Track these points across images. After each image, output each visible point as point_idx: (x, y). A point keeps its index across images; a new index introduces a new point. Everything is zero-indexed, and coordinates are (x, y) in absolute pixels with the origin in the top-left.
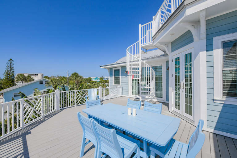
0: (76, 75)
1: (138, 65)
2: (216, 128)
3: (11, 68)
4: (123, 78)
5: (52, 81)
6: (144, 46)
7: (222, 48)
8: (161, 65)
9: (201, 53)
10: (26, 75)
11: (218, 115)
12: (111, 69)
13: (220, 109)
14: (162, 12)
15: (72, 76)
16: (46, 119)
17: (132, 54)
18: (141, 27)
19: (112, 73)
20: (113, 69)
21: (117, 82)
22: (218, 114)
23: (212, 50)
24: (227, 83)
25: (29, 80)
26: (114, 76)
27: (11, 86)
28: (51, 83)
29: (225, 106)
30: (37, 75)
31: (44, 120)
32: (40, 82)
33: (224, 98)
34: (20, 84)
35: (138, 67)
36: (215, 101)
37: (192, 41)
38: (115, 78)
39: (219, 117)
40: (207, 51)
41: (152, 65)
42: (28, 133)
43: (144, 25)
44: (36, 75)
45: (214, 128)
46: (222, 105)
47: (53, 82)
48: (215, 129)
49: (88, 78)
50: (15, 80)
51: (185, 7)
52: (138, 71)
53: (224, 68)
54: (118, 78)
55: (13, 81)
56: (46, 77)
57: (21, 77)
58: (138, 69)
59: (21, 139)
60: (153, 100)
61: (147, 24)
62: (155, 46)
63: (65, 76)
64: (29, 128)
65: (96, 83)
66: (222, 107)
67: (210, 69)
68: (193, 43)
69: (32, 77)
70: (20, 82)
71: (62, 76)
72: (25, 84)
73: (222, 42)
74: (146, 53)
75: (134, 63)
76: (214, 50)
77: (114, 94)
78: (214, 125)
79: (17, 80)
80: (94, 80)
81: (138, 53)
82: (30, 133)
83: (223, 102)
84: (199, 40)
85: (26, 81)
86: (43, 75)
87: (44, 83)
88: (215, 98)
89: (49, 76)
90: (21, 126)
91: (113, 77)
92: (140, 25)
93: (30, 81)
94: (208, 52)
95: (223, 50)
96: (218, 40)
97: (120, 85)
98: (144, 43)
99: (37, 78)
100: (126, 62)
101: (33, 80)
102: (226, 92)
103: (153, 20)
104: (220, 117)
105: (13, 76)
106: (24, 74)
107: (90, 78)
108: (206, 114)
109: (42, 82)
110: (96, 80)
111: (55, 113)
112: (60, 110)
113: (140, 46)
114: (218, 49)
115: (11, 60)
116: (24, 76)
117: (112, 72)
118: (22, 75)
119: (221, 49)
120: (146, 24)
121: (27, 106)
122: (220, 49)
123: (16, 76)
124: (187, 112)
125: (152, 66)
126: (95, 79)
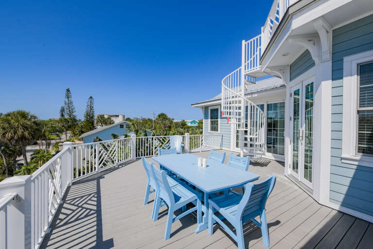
0: (164, 116)
1: (240, 102)
2: (344, 204)
3: (91, 108)
4: (222, 122)
5: (133, 124)
6: (250, 73)
7: (358, 75)
8: (282, 101)
9: (323, 83)
10: (106, 117)
11: (348, 184)
12: (206, 108)
13: (351, 173)
14: (272, 22)
15: (158, 118)
16: (120, 167)
17: (229, 88)
18: (246, 45)
19: (208, 114)
20: (210, 108)
21: (214, 128)
22: (347, 182)
23: (342, 78)
24: (367, 132)
25: (109, 122)
26: (211, 119)
27: (91, 129)
28: (132, 127)
29: (360, 169)
30: (118, 116)
31: (118, 168)
32: (121, 126)
33: (359, 156)
34: (99, 128)
35: (240, 105)
36: (343, 161)
37: (313, 64)
38: (211, 121)
39: (349, 187)
40: (333, 80)
41: (267, 102)
42: (102, 177)
43: (249, 41)
44: (116, 116)
45: (341, 203)
46: (355, 167)
47: (135, 126)
48: (341, 205)
49: (181, 121)
50: (95, 122)
51: (290, 17)
52: (239, 111)
53: (360, 107)
54: (216, 122)
55: (93, 124)
56: (128, 119)
57: (100, 119)
58: (240, 108)
59: (95, 182)
60: (263, 156)
61: (254, 39)
62: (264, 72)
63: (150, 118)
64: (103, 173)
65: (191, 129)
66: (354, 170)
67: (337, 109)
68: (314, 67)
69: (113, 118)
70: (100, 125)
71: (147, 118)
72: (105, 127)
73: (358, 65)
74: (255, 83)
75: (234, 99)
76: (344, 78)
77: (208, 146)
78: (341, 198)
79: (97, 123)
80: (189, 125)
81: (240, 85)
82: (104, 177)
83: (357, 163)
84: (322, 62)
85: (106, 124)
86: (124, 116)
87: (125, 126)
88: (343, 156)
89: (132, 118)
90: (97, 170)
91: (209, 120)
92: (243, 42)
93: (110, 124)
94: (335, 82)
95: (359, 77)
96: (351, 62)
97: (219, 132)
98: (252, 68)
99: (118, 121)
100: (221, 99)
101: (114, 123)
102: (366, 146)
103: (262, 33)
104: (351, 187)
105: (92, 117)
106: (104, 115)
107: (184, 121)
108: (329, 181)
109: (123, 125)
110: (193, 125)
111: (130, 162)
112: (136, 159)
113: (243, 73)
114: (351, 76)
115: (91, 97)
116: (104, 117)
117: (208, 112)
118: (102, 117)
119: (356, 76)
120: (252, 40)
121: (102, 150)
122: (354, 75)
123: (96, 117)
124: (306, 176)
125: (269, 103)
126: (191, 123)
